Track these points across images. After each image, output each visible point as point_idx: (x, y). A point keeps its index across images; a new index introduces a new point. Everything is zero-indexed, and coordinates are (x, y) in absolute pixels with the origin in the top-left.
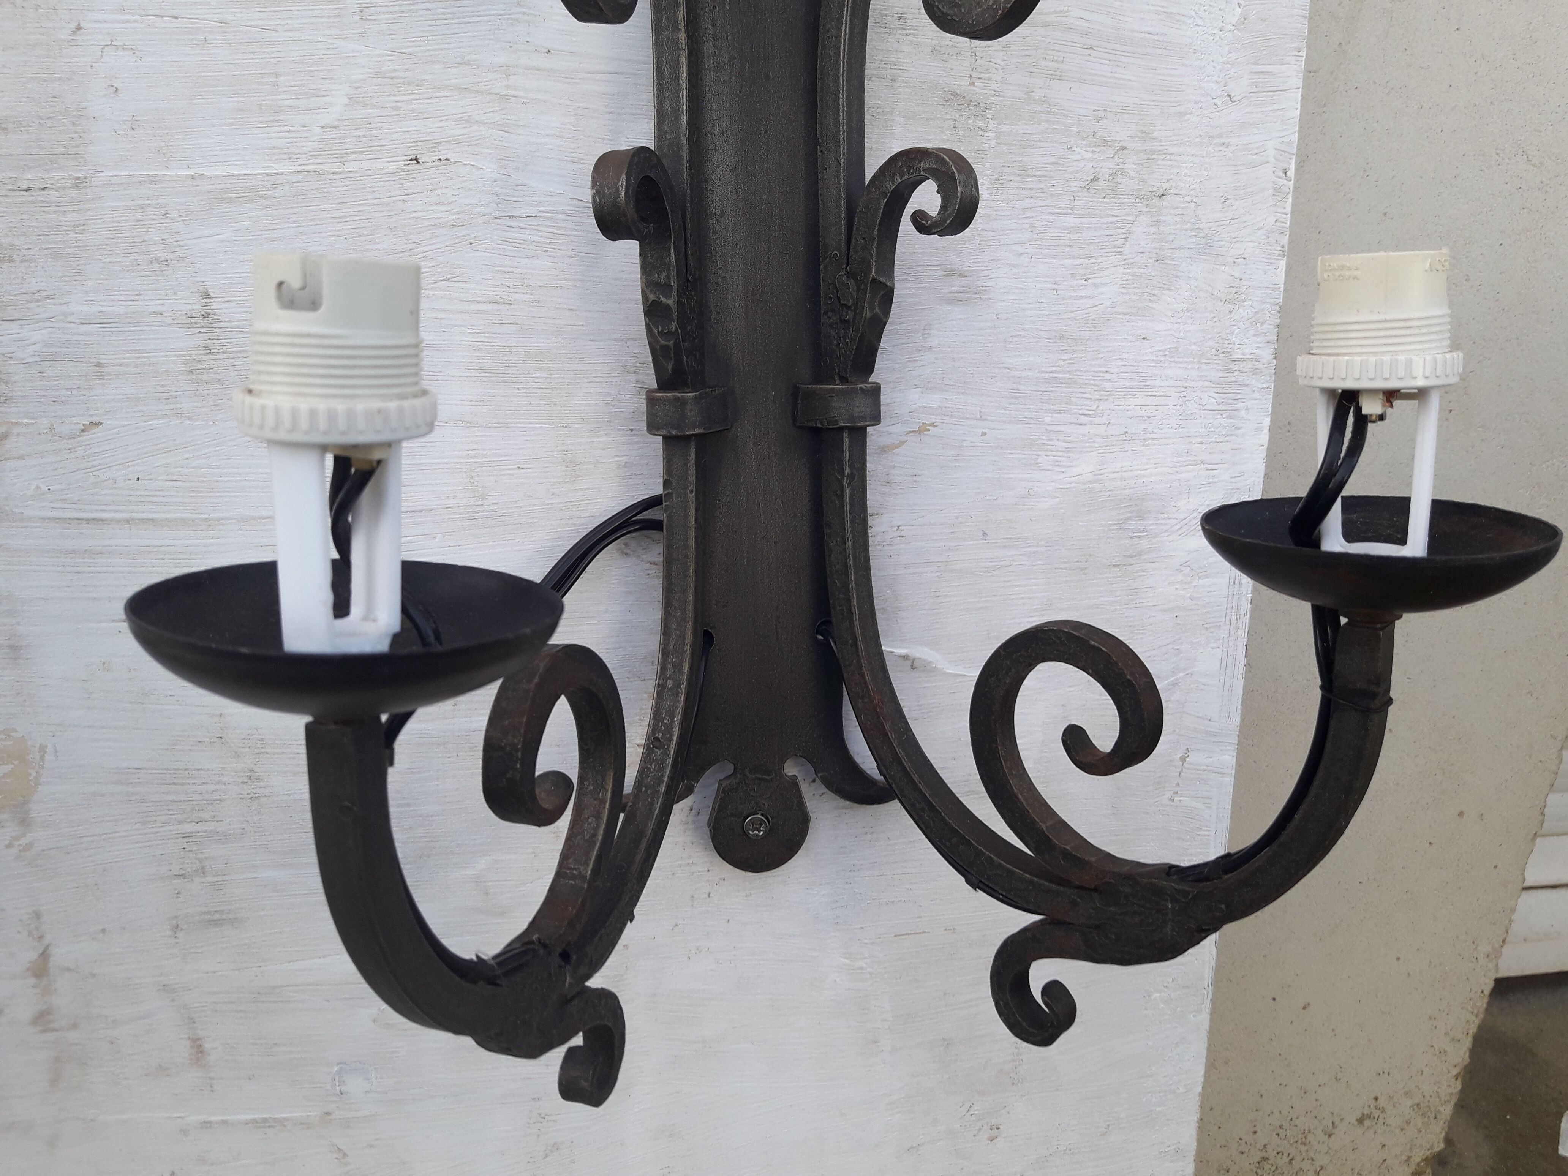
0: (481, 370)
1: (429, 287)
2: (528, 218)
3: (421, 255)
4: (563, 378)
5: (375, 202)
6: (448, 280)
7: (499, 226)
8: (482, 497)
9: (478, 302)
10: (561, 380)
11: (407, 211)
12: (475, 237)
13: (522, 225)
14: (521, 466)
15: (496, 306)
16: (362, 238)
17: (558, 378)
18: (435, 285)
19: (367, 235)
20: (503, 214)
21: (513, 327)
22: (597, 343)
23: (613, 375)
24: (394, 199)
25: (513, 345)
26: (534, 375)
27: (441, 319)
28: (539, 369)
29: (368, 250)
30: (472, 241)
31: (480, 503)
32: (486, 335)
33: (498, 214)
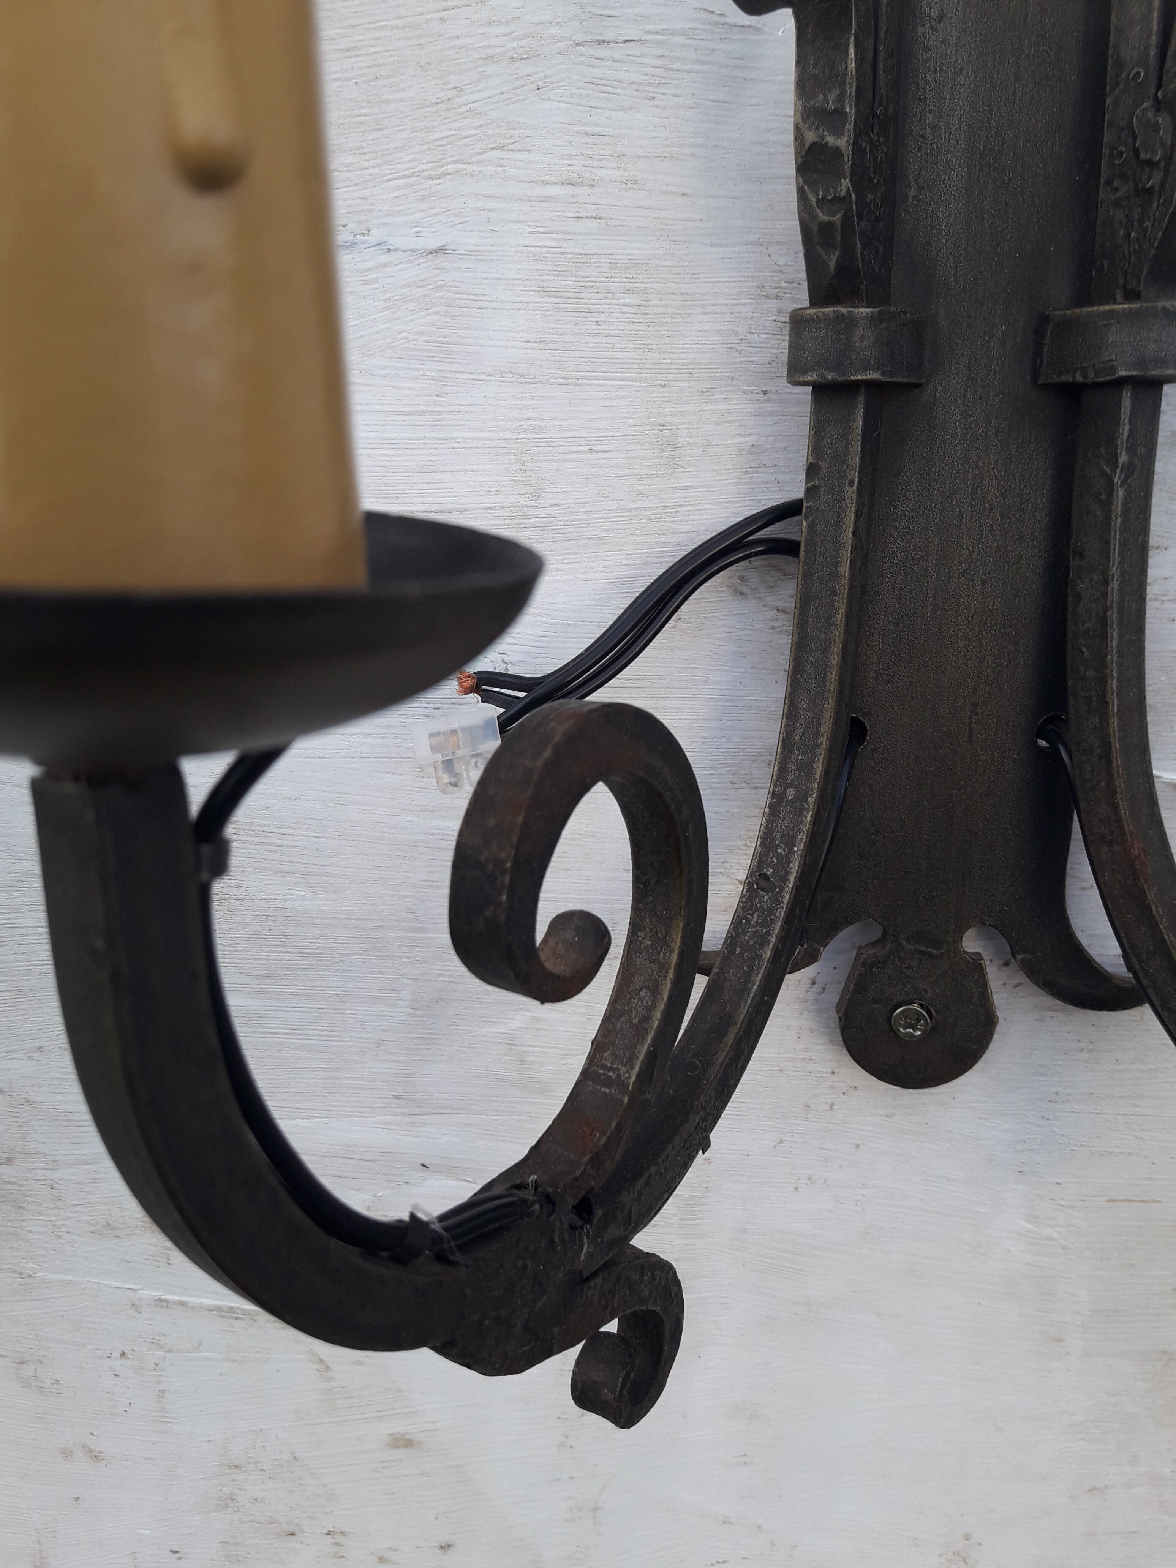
0: (544, 291)
1: (474, 159)
2: (627, 44)
3: (465, 108)
4: (665, 306)
5: (400, 23)
6: (502, 148)
7: (582, 59)
8: (537, 494)
9: (546, 183)
10: (661, 310)
11: (447, 36)
12: (545, 77)
13: (617, 56)
14: (594, 448)
15: (570, 190)
16: (380, 83)
17: (658, 306)
18: (483, 157)
19: (388, 77)
20: (589, 37)
21: (595, 223)
22: (721, 249)
23: (742, 301)
24: (428, 17)
25: (592, 252)
26: (621, 301)
27: (489, 210)
28: (630, 292)
29: (387, 102)
30: (541, 84)
31: (533, 503)
32: (554, 236)
33: (580, 37)
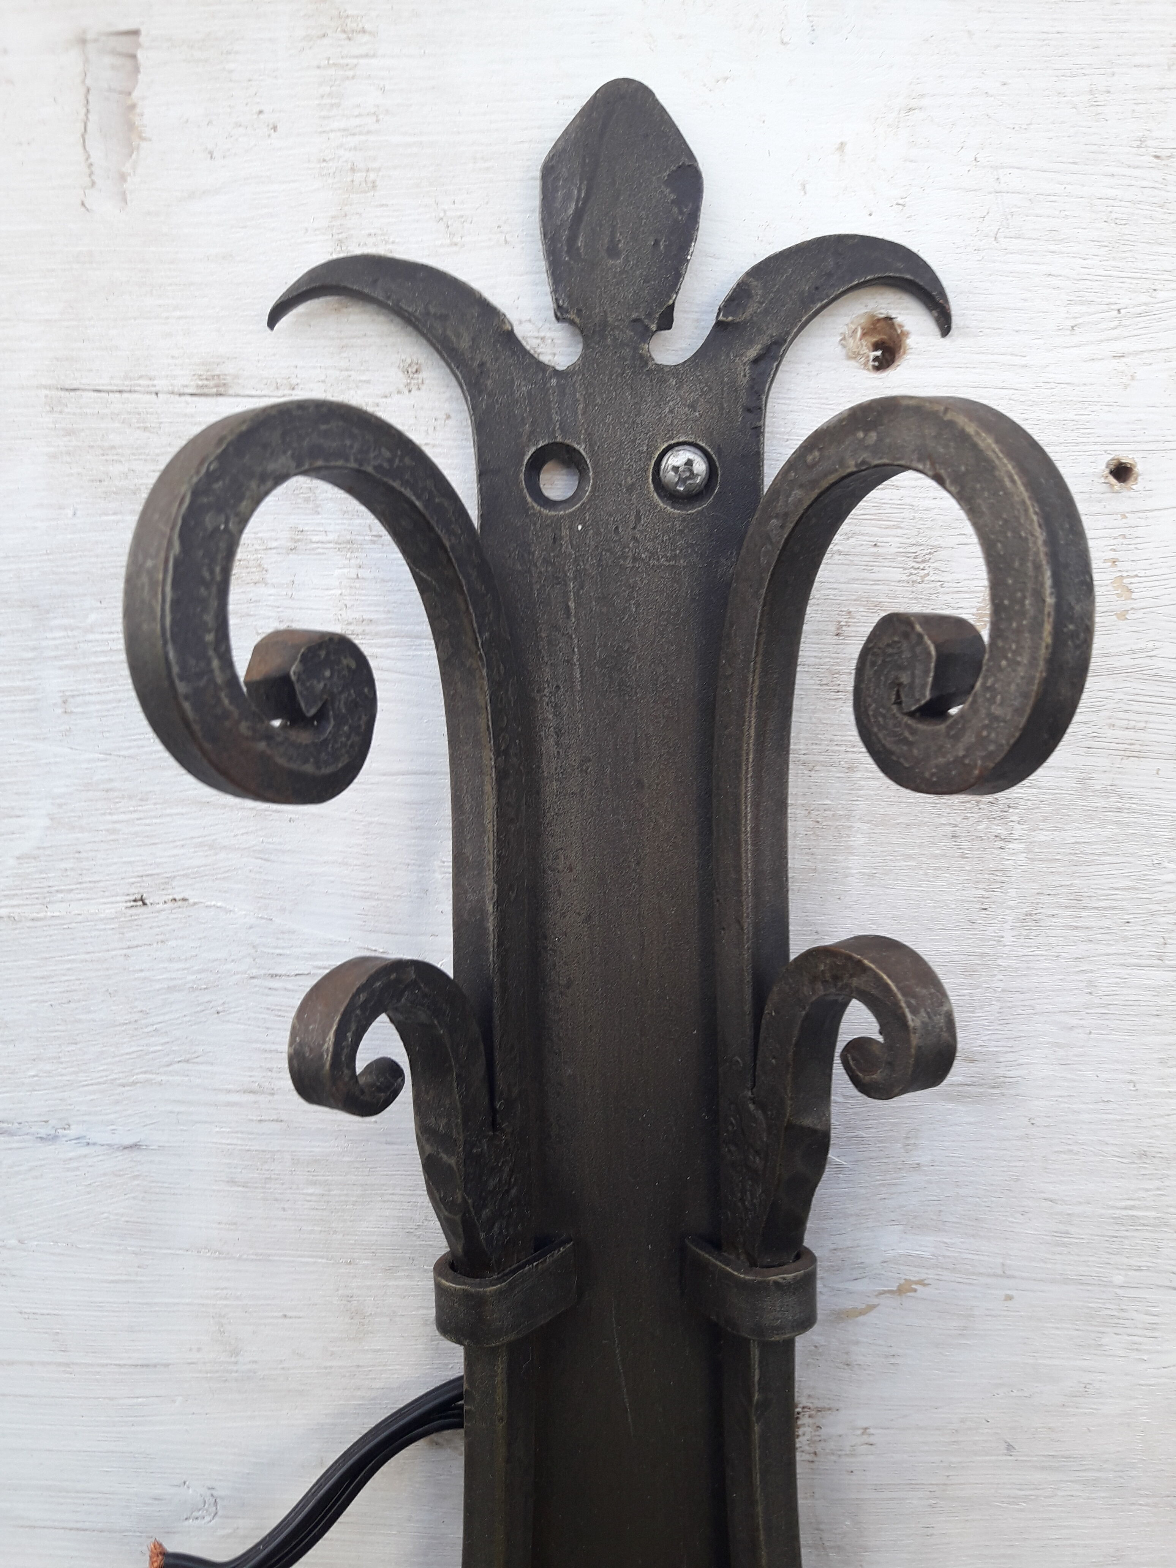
0: (232, 1182)
1: (162, 1070)
2: (298, 977)
3: (150, 1029)
4: (347, 1195)
5: (87, 957)
6: (187, 1061)
7: (257, 989)
8: (235, 1352)
9: (229, 1091)
10: (343, 1198)
11: (131, 969)
12: (224, 1003)
13: (289, 986)
14: (289, 1314)
15: (252, 1097)
16: (72, 1005)
17: (340, 1195)
18: (170, 1068)
19: (79, 1001)
20: (263, 972)
21: (276, 1126)
22: (395, 1147)
23: (418, 1192)
24: (114, 953)
25: (276, 1149)
26: (305, 1191)
27: (178, 1113)
28: (314, 1183)
29: (79, 1021)
30: (220, 1009)
31: (233, 1359)
32: (239, 1135)
33: (254, 972)
